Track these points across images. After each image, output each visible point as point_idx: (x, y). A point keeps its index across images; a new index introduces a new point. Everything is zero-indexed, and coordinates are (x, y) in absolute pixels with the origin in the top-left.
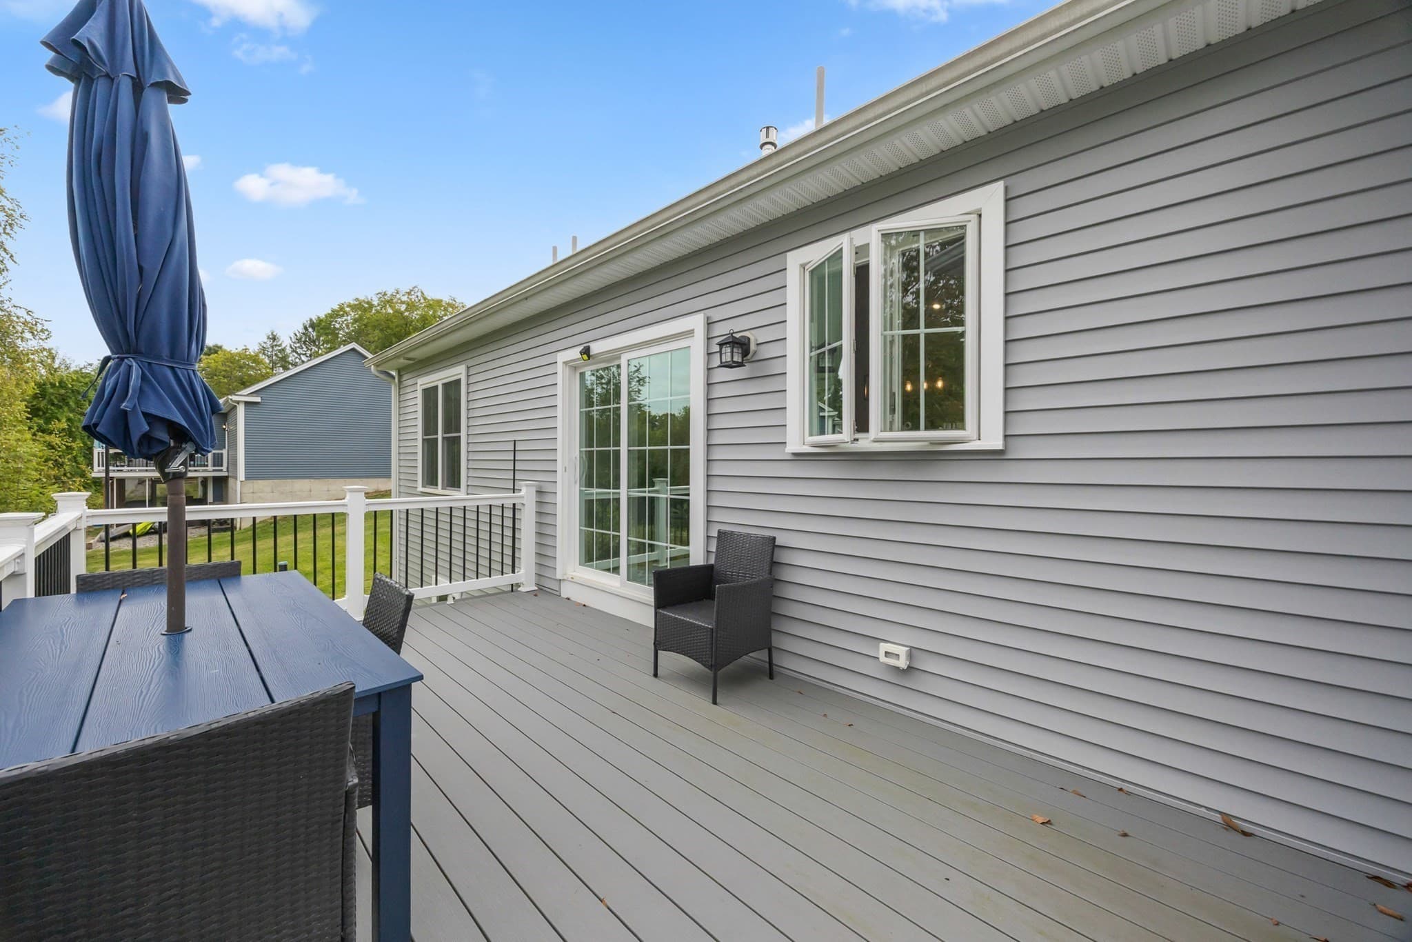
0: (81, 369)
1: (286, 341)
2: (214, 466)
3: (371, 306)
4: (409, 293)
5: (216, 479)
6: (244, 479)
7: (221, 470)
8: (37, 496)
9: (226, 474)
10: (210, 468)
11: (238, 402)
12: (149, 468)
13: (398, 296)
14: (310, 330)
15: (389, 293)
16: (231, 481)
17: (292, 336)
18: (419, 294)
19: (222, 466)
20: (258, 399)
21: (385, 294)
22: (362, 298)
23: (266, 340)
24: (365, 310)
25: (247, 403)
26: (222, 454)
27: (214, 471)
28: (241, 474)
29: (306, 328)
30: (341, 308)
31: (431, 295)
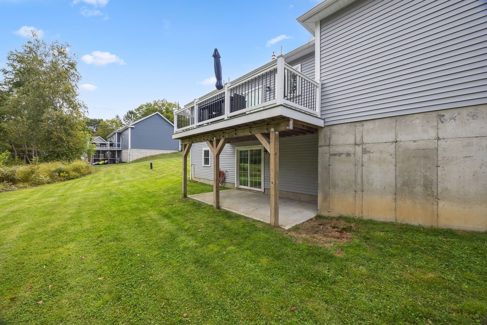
1: (122, 118)
3: (151, 105)
4: (162, 101)
5: (118, 151)
6: (130, 148)
7: (120, 148)
10: (117, 148)
11: (129, 127)
12: (101, 147)
13: (159, 102)
14: (129, 114)
15: (157, 101)
17: (124, 116)
18: (165, 101)
20: (134, 127)
21: (155, 102)
22: (149, 102)
23: (115, 117)
24: (149, 106)
25: (131, 128)
26: (120, 144)
29: (128, 114)
30: (142, 106)
31: (169, 102)
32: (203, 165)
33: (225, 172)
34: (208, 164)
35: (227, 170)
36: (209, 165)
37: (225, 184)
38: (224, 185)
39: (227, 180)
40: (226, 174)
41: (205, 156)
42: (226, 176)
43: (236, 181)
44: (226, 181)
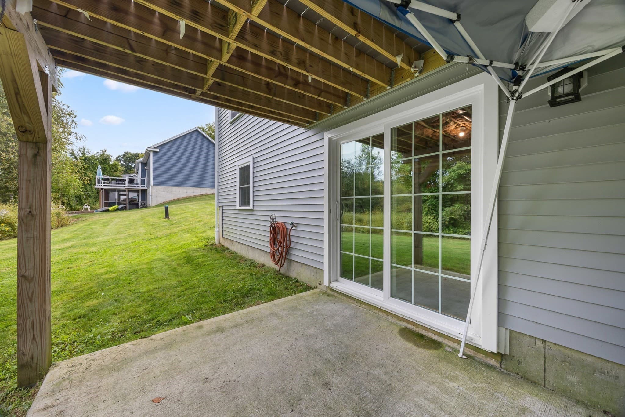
0: (94, 155)
2: (142, 185)
5: (142, 190)
6: (152, 185)
7: (144, 187)
8: (78, 192)
9: (146, 188)
10: (140, 185)
11: (150, 151)
12: (117, 185)
16: (148, 190)
19: (144, 185)
20: (158, 150)
25: (154, 152)
26: (145, 180)
27: (142, 186)
28: (151, 183)
32: (238, 208)
33: (289, 227)
34: (248, 204)
35: (296, 221)
36: (250, 207)
37: (290, 265)
38: (289, 270)
39: (297, 255)
40: (293, 233)
41: (241, 183)
42: (293, 239)
43: (326, 260)
44: (293, 258)
